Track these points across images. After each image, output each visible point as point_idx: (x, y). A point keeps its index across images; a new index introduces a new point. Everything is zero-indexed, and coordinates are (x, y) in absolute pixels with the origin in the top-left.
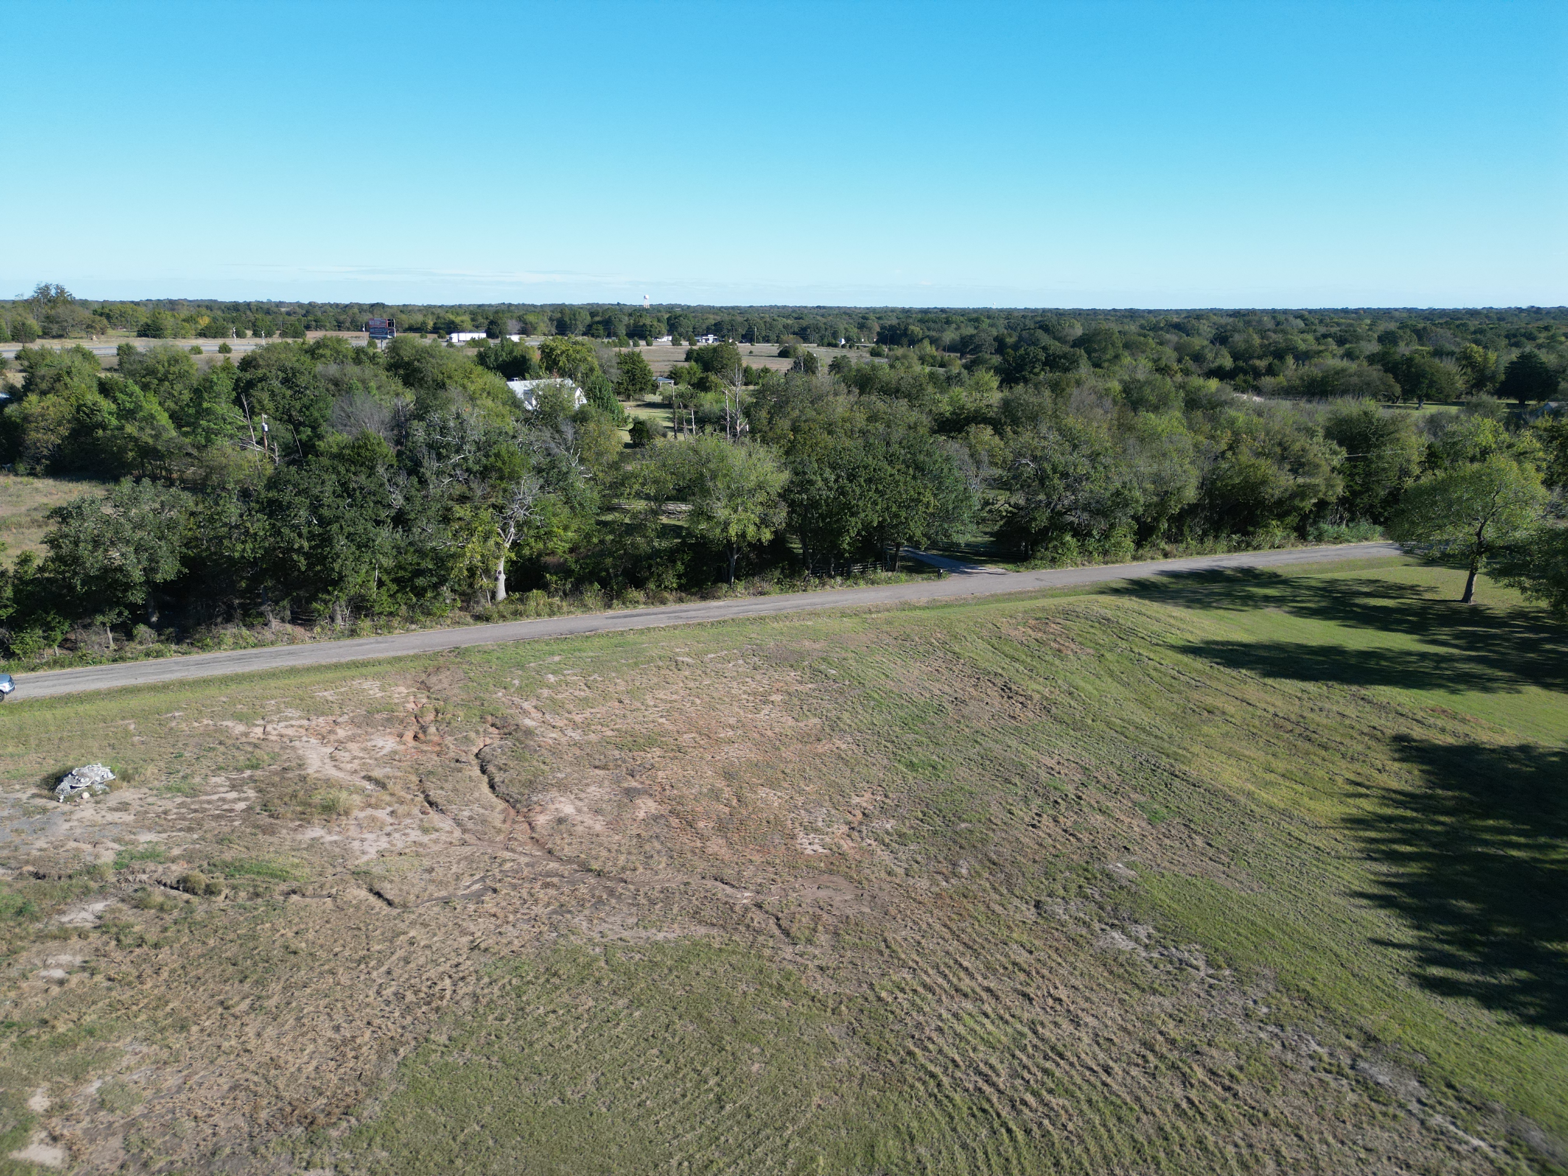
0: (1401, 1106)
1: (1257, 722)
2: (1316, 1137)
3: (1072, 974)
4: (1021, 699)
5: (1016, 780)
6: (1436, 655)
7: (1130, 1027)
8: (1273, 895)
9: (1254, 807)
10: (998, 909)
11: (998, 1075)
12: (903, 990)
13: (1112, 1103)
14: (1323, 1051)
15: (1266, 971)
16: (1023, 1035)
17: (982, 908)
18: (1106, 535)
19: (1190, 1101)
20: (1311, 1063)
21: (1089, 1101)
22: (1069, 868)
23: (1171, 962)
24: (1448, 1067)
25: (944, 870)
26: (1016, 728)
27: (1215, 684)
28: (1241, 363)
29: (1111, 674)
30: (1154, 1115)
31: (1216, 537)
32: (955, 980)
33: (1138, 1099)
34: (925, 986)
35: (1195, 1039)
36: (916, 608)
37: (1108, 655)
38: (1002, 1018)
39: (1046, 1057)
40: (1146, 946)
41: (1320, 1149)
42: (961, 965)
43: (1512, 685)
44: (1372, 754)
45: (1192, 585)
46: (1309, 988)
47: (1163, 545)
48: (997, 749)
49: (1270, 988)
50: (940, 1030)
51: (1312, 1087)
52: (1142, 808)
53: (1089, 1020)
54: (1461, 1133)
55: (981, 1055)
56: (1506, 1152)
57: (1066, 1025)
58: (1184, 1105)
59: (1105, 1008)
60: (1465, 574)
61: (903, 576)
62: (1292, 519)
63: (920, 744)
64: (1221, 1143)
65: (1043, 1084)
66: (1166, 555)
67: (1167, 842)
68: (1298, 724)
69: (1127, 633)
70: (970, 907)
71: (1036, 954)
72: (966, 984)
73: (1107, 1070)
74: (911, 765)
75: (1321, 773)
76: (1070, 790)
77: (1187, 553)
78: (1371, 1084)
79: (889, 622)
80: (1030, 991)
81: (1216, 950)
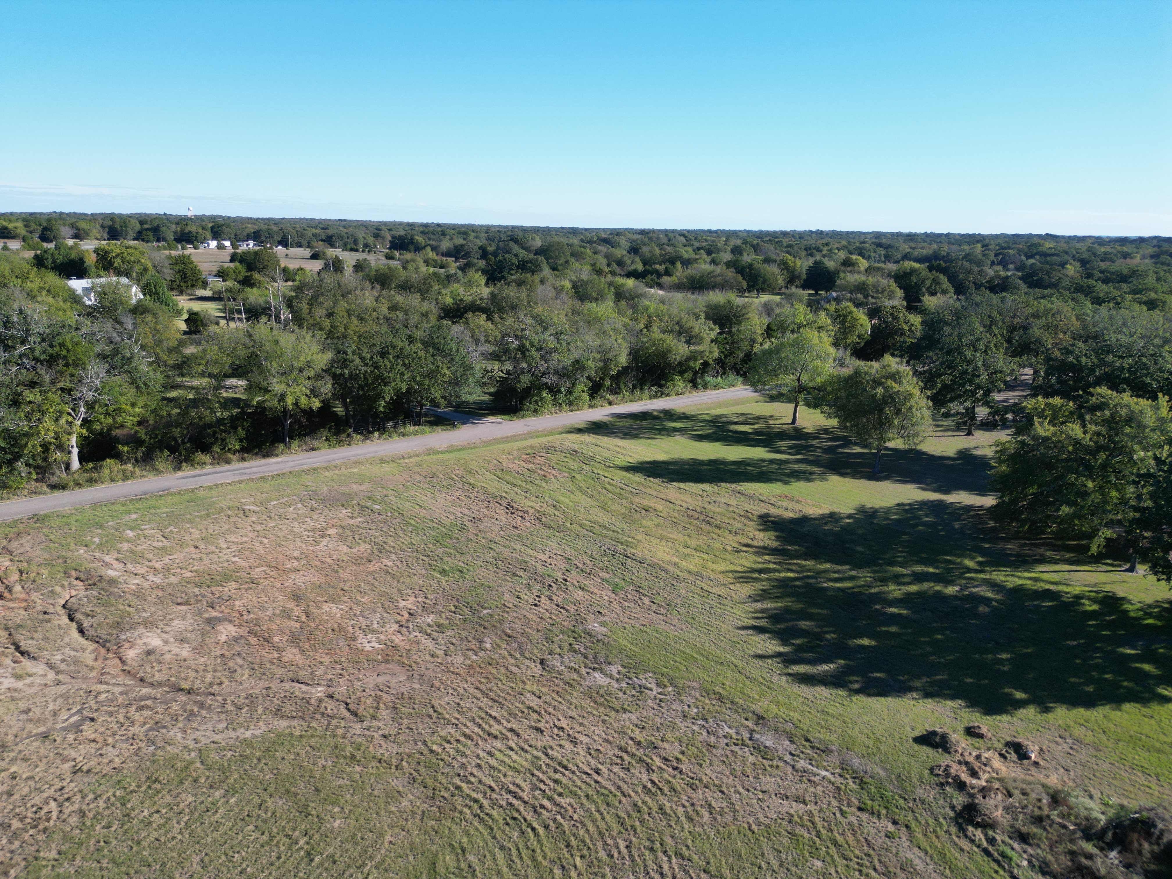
0: (780, 759)
1: (676, 514)
2: (732, 790)
3: (569, 708)
4: (521, 514)
5: (521, 573)
6: (780, 460)
7: (611, 739)
8: (695, 632)
9: (679, 573)
10: (514, 669)
11: (523, 791)
12: (449, 742)
13: (602, 794)
14: (732, 732)
15: (694, 684)
16: (538, 758)
17: (503, 671)
18: (570, 392)
19: (653, 782)
20: (726, 741)
21: (587, 796)
22: (562, 632)
23: (634, 688)
24: (805, 728)
25: (473, 647)
26: (519, 535)
27: (648, 491)
28: (647, 267)
29: (581, 489)
30: (629, 796)
31: (642, 389)
32: (487, 727)
33: (619, 788)
34: (465, 736)
35: (653, 738)
36: (439, 452)
37: (578, 476)
38: (523, 749)
39: (556, 771)
40: (617, 680)
41: (735, 797)
42: (490, 715)
43: (823, 477)
44: (747, 529)
45: (629, 423)
46: (721, 691)
47: (608, 396)
48: (506, 552)
49: (698, 695)
50: (479, 766)
51: (727, 757)
52: (608, 582)
53: (584, 739)
54: (815, 769)
55: (510, 779)
56: (841, 776)
57: (568, 746)
58: (649, 785)
59: (593, 728)
60: (792, 406)
61: (427, 429)
62: (689, 375)
63: (449, 555)
64: (674, 807)
65: (555, 790)
66: (610, 403)
67: (626, 604)
68: (701, 513)
69: (588, 460)
70: (494, 671)
71: (543, 698)
72: (495, 729)
73: (598, 772)
74: (444, 572)
75: (718, 545)
76: (559, 575)
77: (624, 401)
78: (762, 748)
79: (419, 465)
80: (541, 725)
81: (662, 675)
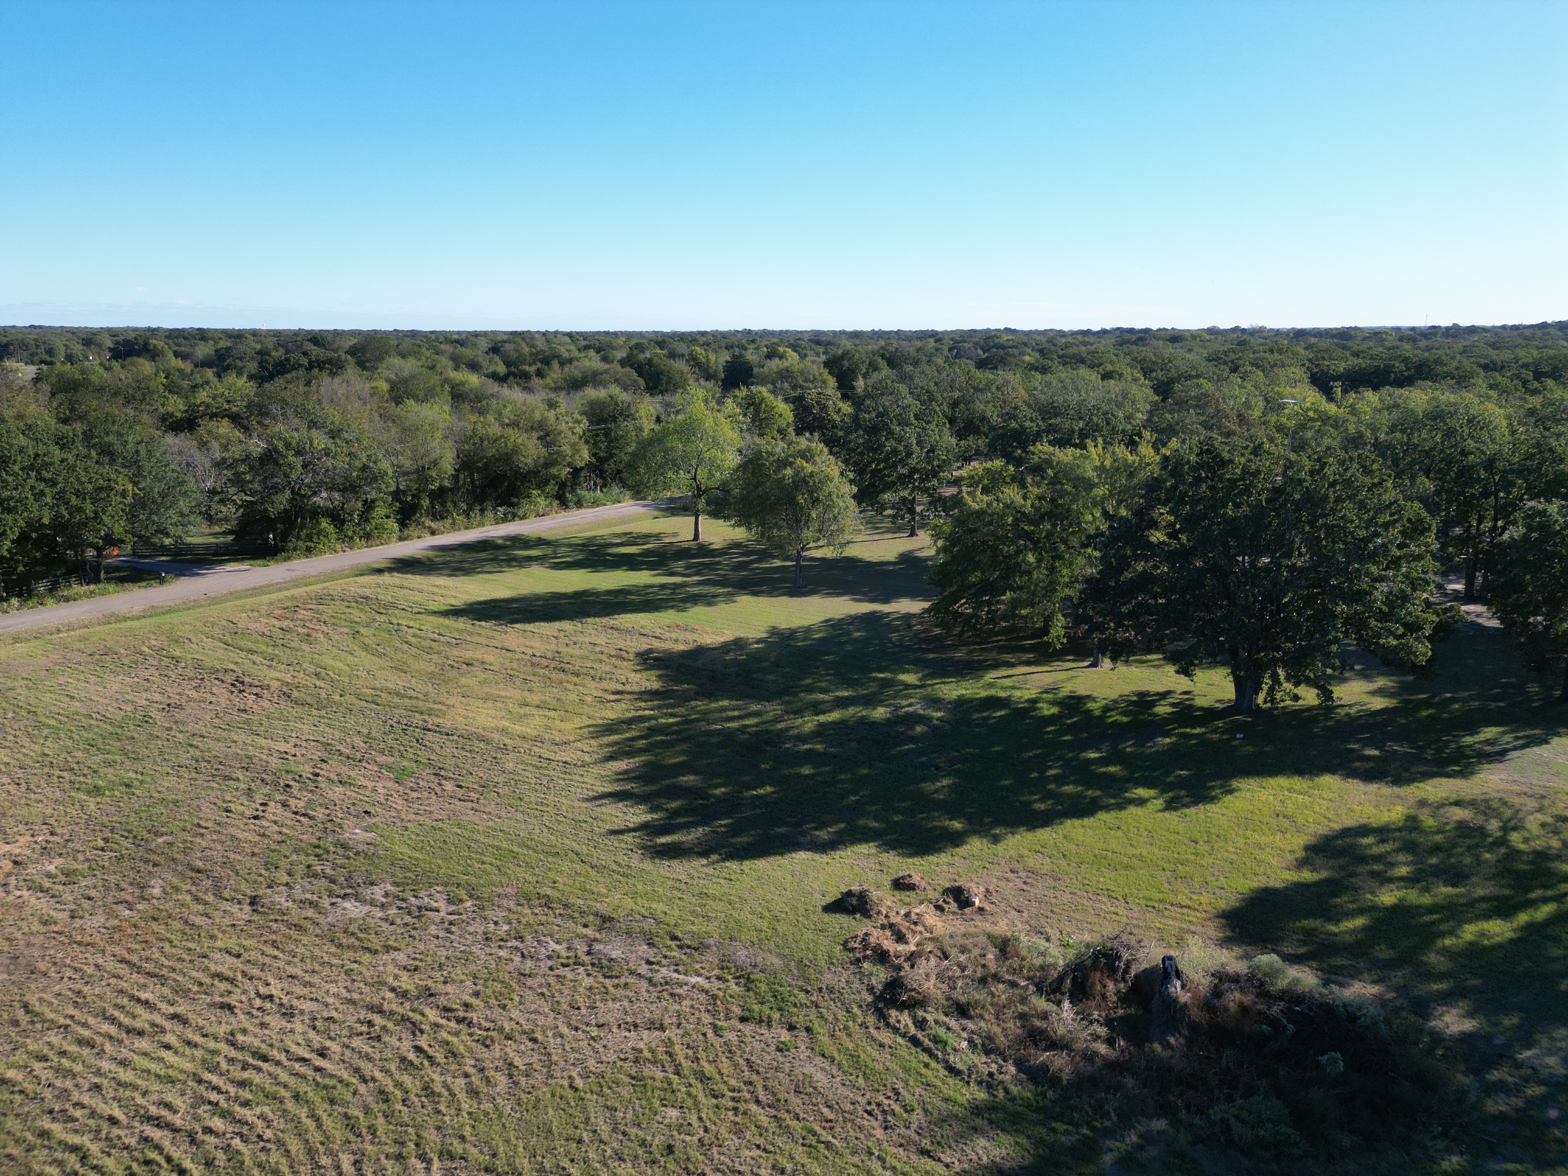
0: (632, 973)
1: (515, 665)
2: (550, 1034)
3: (289, 963)
4: (255, 690)
5: (240, 774)
6: (674, 584)
7: (356, 996)
8: (520, 816)
9: (507, 741)
10: (198, 920)
11: (175, 1112)
12: (44, 1058)
13: (325, 1087)
14: (561, 948)
15: (509, 890)
16: (215, 1052)
17: (177, 925)
18: (365, 517)
19: (418, 1049)
20: (550, 963)
21: (296, 1097)
22: (296, 851)
23: (409, 913)
24: (673, 922)
25: (129, 898)
26: (247, 722)
27: (475, 639)
28: (513, 369)
29: (366, 648)
30: (374, 1079)
31: (482, 511)
32: (126, 1021)
33: (357, 1070)
34: (81, 1042)
35: (430, 983)
36: (126, 619)
37: (363, 631)
38: (189, 1043)
39: (245, 1067)
40: (383, 906)
41: (553, 1043)
42: (138, 1000)
43: (729, 598)
44: (617, 671)
45: (458, 555)
46: (549, 892)
47: (428, 523)
48: (218, 748)
49: (512, 905)
50: (97, 1088)
51: (549, 985)
52: (389, 768)
53: (307, 1006)
54: (682, 977)
55: (155, 1097)
56: (719, 978)
57: (275, 1021)
58: (411, 1056)
59: (327, 986)
60: (693, 518)
61: (111, 587)
62: (552, 488)
63: (110, 764)
64: (449, 1080)
65: (237, 1098)
66: (433, 533)
67: (415, 795)
68: (553, 659)
69: (384, 608)
70: (161, 929)
71: (246, 955)
72: (144, 1018)
73: (322, 1053)
74: (96, 791)
75: (573, 697)
76: (306, 770)
77: (454, 527)
78: (605, 962)
79: (82, 639)
80: (232, 1000)
81: (459, 885)
